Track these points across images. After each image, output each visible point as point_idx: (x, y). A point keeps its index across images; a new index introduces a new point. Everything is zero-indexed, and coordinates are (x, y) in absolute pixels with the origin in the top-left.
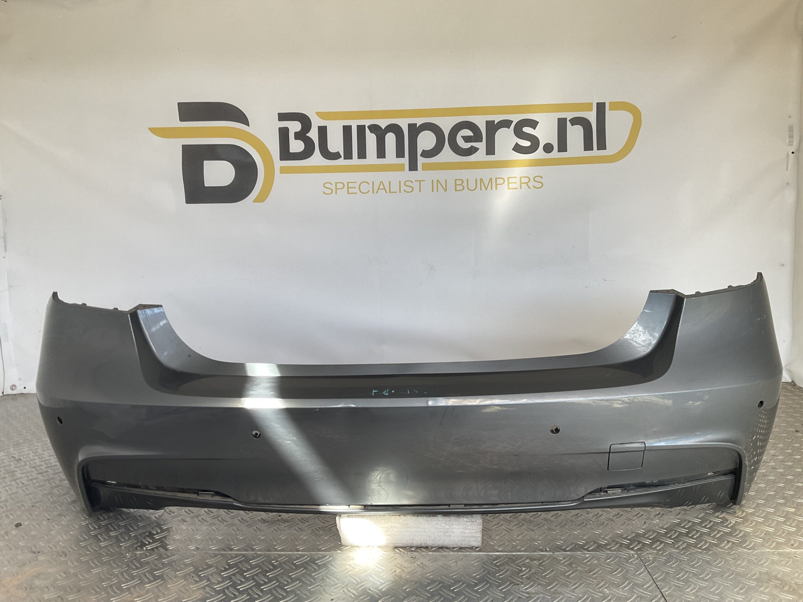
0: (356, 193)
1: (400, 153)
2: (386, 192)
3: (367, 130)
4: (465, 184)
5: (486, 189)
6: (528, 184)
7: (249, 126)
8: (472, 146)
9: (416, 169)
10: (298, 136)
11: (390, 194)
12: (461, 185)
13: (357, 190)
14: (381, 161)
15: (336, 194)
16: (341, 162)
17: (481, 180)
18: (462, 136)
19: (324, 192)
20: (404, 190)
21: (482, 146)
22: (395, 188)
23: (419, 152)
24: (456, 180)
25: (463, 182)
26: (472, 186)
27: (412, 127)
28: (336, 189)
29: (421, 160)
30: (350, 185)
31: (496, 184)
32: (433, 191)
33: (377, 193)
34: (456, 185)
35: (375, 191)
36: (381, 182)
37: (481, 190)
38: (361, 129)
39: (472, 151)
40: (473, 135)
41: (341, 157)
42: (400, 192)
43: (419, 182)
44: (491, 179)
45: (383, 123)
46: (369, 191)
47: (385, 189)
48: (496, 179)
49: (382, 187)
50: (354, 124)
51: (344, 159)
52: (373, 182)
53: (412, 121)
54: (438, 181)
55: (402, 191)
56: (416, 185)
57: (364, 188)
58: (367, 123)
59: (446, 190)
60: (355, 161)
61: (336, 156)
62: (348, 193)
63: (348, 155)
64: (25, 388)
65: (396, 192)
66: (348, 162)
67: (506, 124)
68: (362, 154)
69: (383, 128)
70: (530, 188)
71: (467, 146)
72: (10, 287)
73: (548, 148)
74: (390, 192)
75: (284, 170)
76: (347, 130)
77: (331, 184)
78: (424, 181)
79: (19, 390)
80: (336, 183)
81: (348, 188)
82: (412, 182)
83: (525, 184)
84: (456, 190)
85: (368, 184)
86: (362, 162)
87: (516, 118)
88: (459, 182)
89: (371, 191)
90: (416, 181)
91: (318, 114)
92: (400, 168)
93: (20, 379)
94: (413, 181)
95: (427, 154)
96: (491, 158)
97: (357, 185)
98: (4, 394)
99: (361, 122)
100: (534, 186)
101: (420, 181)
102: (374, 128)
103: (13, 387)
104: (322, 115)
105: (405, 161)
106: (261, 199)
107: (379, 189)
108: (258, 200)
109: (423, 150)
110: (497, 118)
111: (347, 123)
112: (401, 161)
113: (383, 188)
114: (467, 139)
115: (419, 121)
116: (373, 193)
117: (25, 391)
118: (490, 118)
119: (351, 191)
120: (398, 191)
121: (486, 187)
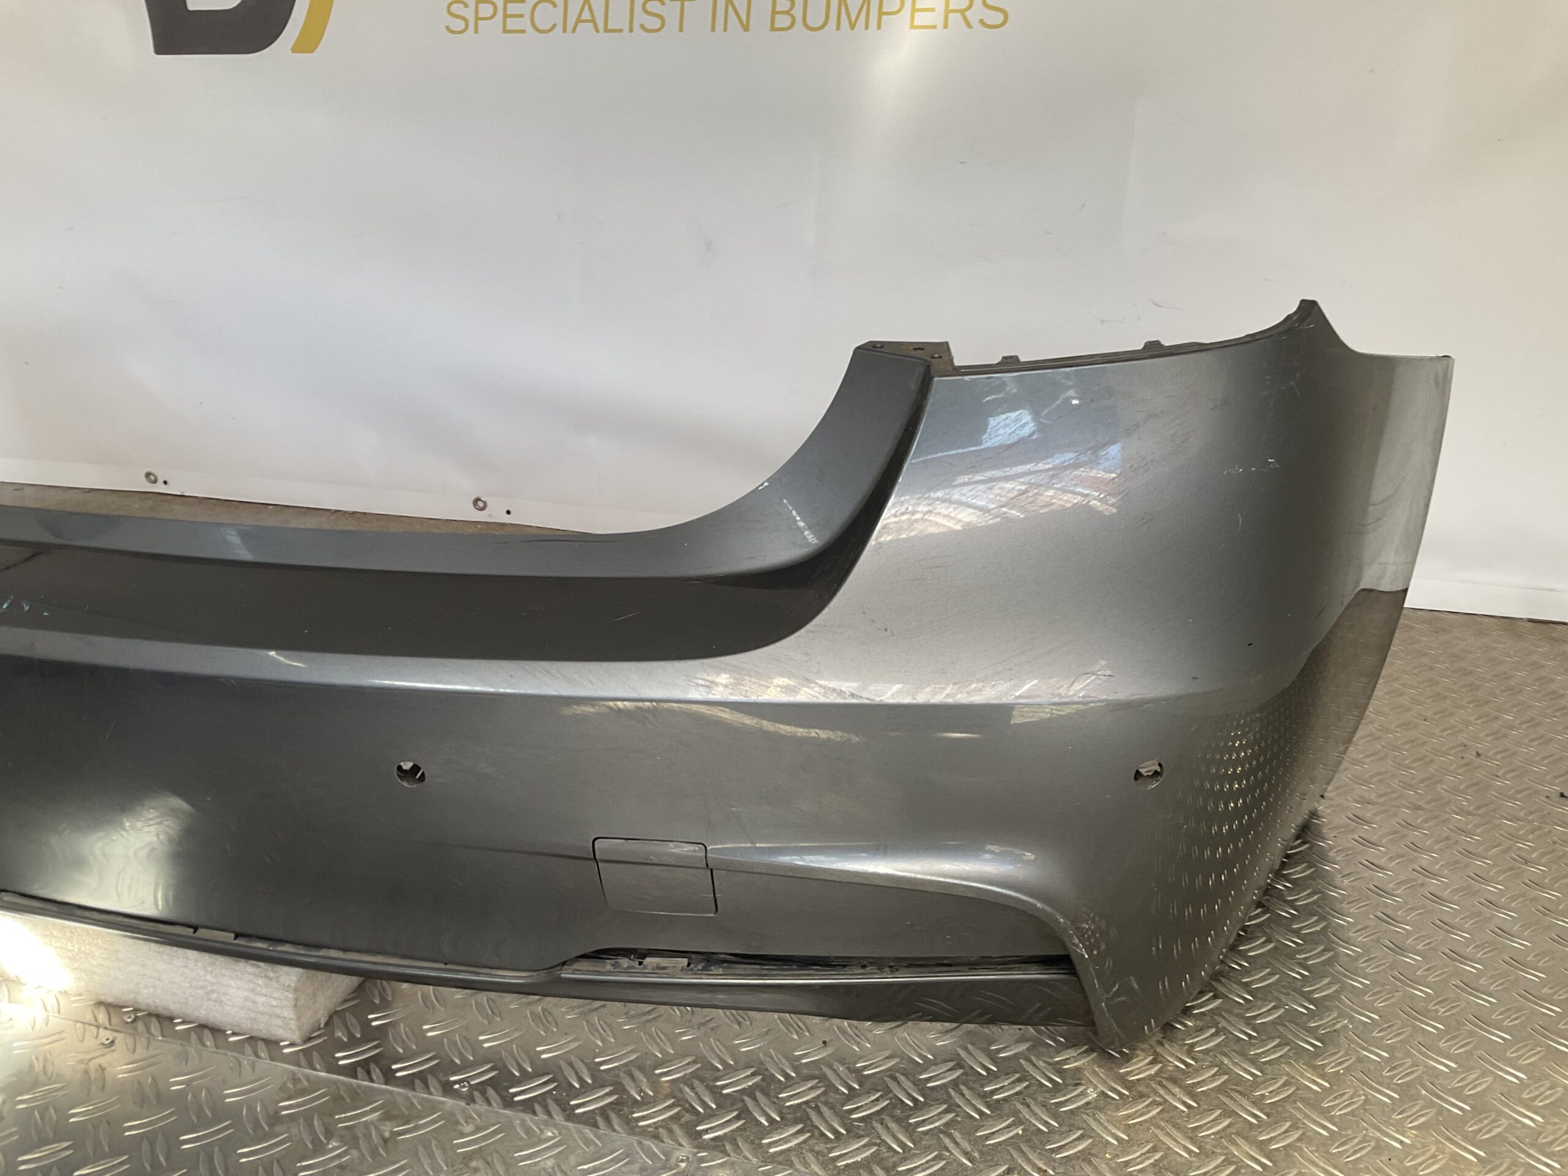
0: (523, 31)
2: (597, 31)
4: (797, 12)
5: (852, 27)
6: (967, 13)
11: (608, 34)
12: (788, 13)
13: (525, 23)
15: (476, 31)
19: (448, 28)
20: (642, 26)
22: (619, 17)
25: (793, 5)
26: (816, 17)
28: (477, 18)
30: (511, 10)
31: (881, 13)
32: (713, 29)
33: (574, 31)
34: (774, 12)
35: (570, 26)
37: (838, 28)
42: (631, 31)
43: (679, 3)
46: (555, 26)
47: (593, 21)
49: (586, 15)
52: (566, 2)
55: (636, 25)
56: (672, 13)
57: (545, 17)
59: (746, 28)
62: (505, 31)
65: (621, 31)
70: (969, 26)
74: (607, 30)
77: (466, 6)
80: (478, 3)
81: (506, 16)
82: (663, 3)
83: (958, 15)
84: (773, 28)
85: (555, 7)
88: (782, 5)
89: (559, 28)
97: (527, 11)
100: (982, 22)
101: (683, 1)
106: (307, 43)
107: (579, 20)
108: (300, 46)
113: (590, 18)
116: (565, 31)
119: (512, 24)
120: (626, 28)
121: (853, 19)
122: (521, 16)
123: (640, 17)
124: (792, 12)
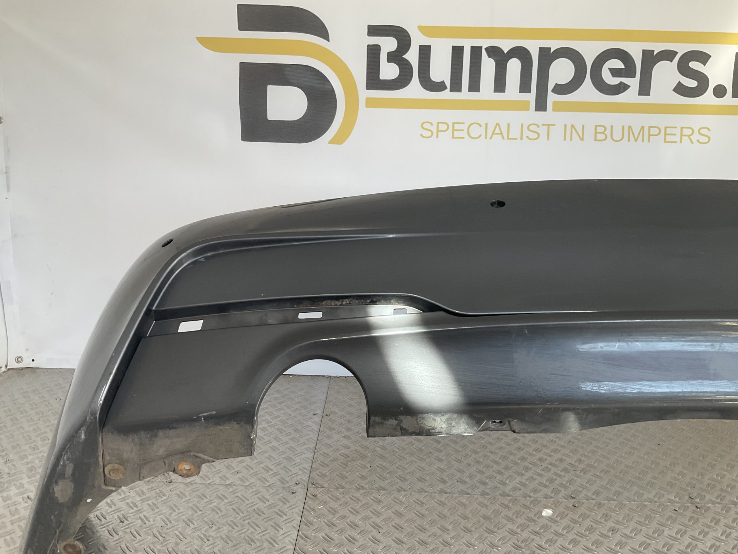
0: (463, 138)
1: (525, 87)
2: (503, 138)
3: (484, 53)
4: (608, 132)
5: (636, 141)
6: (691, 137)
7: (328, 40)
8: (621, 82)
9: (545, 110)
10: (392, 57)
11: (509, 140)
12: (603, 133)
13: (464, 134)
14: (499, 96)
15: (437, 137)
16: (446, 94)
17: (630, 127)
18: (609, 69)
19: (421, 135)
20: (527, 137)
21: (634, 83)
22: (515, 132)
23: (551, 86)
24: (596, 126)
25: (605, 129)
26: (617, 135)
27: (544, 52)
28: (438, 131)
29: (552, 98)
30: (457, 127)
31: (650, 135)
32: (565, 139)
33: (491, 138)
34: (596, 133)
35: (489, 136)
36: (498, 124)
37: (629, 141)
38: (476, 51)
39: (621, 88)
40: (623, 67)
41: (446, 88)
42: (522, 139)
43: (547, 127)
44: (643, 128)
45: (506, 46)
46: (480, 136)
47: (501, 133)
48: (650, 127)
49: (497, 131)
50: (467, 44)
51: (451, 91)
52: (487, 124)
53: (545, 44)
54: (572, 126)
55: (524, 137)
56: (542, 131)
57: (475, 131)
58: (485, 43)
59: (582, 139)
60: (465, 94)
61: (439, 87)
62: (453, 137)
63: (456, 86)
64: (33, 360)
65: (516, 139)
66: (456, 95)
67: (668, 55)
68: (475, 86)
69: (505, 52)
70: (692, 142)
71: (614, 81)
72: (15, 236)
73: (720, 91)
74: (508, 138)
75: (371, 103)
76: (457, 52)
77: (432, 124)
78: (554, 125)
79: (26, 363)
80: (438, 123)
81: (453, 130)
82: (538, 126)
84: (596, 140)
85: (480, 126)
86: (474, 96)
87: (681, 49)
88: (600, 129)
89: (483, 136)
90: (543, 125)
91: (421, 28)
92: (523, 106)
93: (27, 350)
94: (540, 125)
95: (560, 89)
96: (644, 99)
97: (465, 127)
98: (8, 367)
99: (477, 43)
100: (698, 141)
101: (549, 125)
102: (493, 51)
103: (19, 360)
104: (424, 30)
105: (531, 97)
106: (338, 140)
107: (493, 133)
108: (334, 141)
109: (556, 84)
110: (657, 48)
111: (458, 42)
112: (525, 96)
113: (499, 132)
114: (615, 72)
115: (554, 45)
116: (486, 138)
117: (33, 365)
118: (648, 46)
119: (456, 134)
120: (519, 138)
121: (636, 138)
122: (463, 130)
123: (526, 133)
124: (605, 133)
